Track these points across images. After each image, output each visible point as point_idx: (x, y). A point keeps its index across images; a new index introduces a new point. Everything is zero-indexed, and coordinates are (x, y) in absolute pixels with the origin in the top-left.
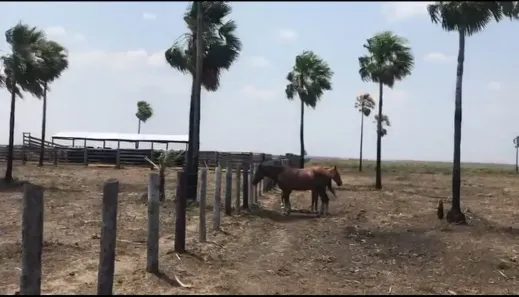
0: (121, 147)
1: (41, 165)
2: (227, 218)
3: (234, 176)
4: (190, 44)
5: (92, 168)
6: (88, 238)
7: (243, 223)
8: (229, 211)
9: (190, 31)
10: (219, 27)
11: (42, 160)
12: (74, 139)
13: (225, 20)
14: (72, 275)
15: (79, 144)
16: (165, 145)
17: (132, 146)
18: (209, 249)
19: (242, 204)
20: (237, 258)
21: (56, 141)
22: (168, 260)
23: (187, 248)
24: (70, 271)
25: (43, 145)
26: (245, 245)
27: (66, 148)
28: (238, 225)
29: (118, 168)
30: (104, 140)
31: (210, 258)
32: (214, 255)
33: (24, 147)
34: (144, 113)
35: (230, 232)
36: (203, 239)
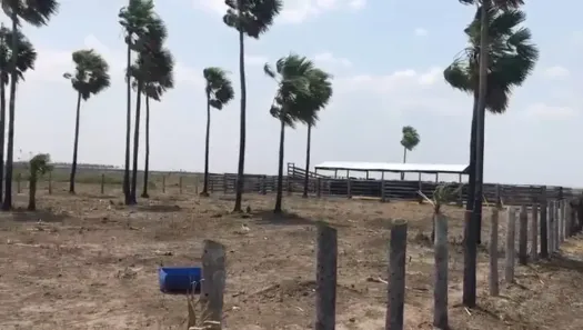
0: (386, 178)
1: (305, 196)
2: (522, 268)
3: (530, 215)
4: (470, 61)
5: (354, 200)
6: (364, 279)
7: (545, 275)
8: (524, 260)
9: (471, 45)
10: (508, 37)
11: (306, 191)
12: (336, 169)
13: (515, 29)
14: (352, 320)
15: (342, 175)
16: (434, 175)
17: (397, 177)
18: (503, 305)
19: (539, 251)
20: (542, 320)
21: (320, 172)
22: (455, 314)
23: (478, 301)
24: (350, 316)
25: (307, 175)
26: (550, 304)
27: (329, 178)
28: (537, 277)
29: (383, 201)
30: (367, 171)
31: (507, 318)
32: (511, 313)
33: (289, 178)
34: (410, 139)
35: (528, 286)
36: (495, 293)
